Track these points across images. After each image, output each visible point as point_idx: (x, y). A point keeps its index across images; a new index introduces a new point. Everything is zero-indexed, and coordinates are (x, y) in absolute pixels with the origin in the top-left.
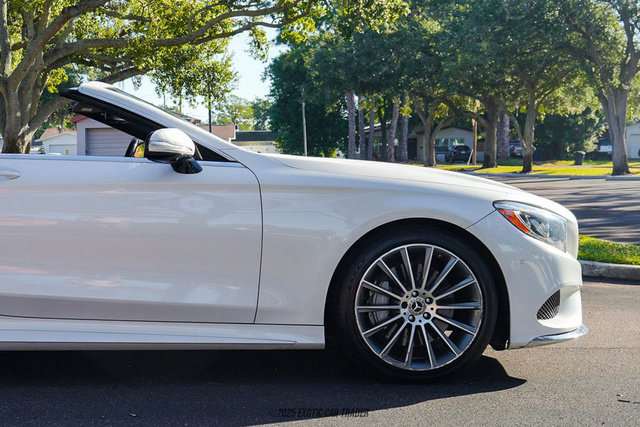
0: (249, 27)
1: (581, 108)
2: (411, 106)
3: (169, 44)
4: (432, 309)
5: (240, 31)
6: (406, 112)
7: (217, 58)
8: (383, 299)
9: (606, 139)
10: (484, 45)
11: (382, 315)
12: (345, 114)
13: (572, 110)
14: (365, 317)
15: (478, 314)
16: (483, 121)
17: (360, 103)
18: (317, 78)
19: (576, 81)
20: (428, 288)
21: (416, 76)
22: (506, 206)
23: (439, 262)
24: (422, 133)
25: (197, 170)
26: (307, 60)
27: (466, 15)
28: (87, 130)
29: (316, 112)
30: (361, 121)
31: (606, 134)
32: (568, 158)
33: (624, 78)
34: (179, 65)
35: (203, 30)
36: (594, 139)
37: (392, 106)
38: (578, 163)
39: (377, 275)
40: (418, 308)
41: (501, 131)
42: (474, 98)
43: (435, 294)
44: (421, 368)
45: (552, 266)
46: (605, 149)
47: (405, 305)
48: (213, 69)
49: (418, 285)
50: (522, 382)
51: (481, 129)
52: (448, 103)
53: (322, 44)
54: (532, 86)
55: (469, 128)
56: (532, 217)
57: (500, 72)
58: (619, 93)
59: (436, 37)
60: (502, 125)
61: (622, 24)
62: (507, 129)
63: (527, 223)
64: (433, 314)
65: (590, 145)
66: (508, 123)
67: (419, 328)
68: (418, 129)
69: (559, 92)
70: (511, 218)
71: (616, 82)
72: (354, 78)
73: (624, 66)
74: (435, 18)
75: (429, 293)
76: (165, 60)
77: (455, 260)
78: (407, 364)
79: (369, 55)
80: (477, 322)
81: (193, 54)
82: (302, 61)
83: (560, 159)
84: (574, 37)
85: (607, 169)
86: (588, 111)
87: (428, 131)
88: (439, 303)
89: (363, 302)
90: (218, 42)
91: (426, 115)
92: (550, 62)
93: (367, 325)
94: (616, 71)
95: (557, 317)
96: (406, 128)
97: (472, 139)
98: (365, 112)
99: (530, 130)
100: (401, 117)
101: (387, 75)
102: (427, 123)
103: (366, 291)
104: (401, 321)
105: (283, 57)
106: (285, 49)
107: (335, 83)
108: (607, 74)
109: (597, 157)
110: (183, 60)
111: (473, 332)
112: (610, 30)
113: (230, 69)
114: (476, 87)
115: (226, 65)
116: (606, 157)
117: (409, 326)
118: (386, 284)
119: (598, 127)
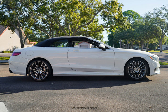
0: (106, 29)
1: (155, 42)
2: (130, 42)
3: (94, 32)
4: (139, 70)
5: (105, 30)
6: (129, 43)
7: (101, 34)
8: (132, 69)
9: (159, 47)
10: (141, 33)
11: (132, 71)
12: (119, 43)
13: (154, 43)
14: (129, 71)
15: (145, 71)
16: (140, 44)
17: (122, 41)
18: (115, 37)
19: (155, 38)
20: (138, 67)
21: (130, 37)
22: (149, 55)
23: (140, 63)
24: (131, 46)
25: (106, 50)
26: (114, 35)
27: (138, 28)
28: (80, 45)
29: (115, 43)
30: (122, 44)
31: (159, 46)
32: (153, 50)
33: (162, 38)
34: (95, 35)
35: (99, 30)
36: (157, 47)
37: (126, 42)
38: (155, 51)
39: (131, 65)
40: (137, 70)
41: (143, 46)
42: (139, 41)
43: (139, 68)
44: (137, 78)
45: (156, 64)
46: (159, 49)
47: (135, 69)
48: (101, 36)
49: (137, 66)
50: (151, 80)
51: (140, 45)
52: (135, 41)
53: (116, 32)
54: (148, 39)
55: (138, 45)
56: (153, 57)
57: (143, 37)
58: (161, 40)
59: (134, 31)
60: (143, 45)
61: (161, 30)
62: (144, 45)
63: (152, 58)
64: (139, 71)
65: (157, 48)
66: (144, 44)
67: (137, 73)
68: (131, 45)
69: (152, 40)
70: (150, 57)
71: (161, 38)
72: (121, 38)
73: (162, 36)
74: (133, 28)
75: (138, 68)
76: (94, 34)
77: (142, 63)
78: (135, 78)
79: (123, 34)
80: (145, 72)
81: (98, 34)
82: (113, 35)
83: (152, 50)
84: (154, 32)
85: (159, 51)
86: (156, 43)
87: (132, 46)
88: (140, 69)
89: (129, 69)
90: (101, 32)
91: (132, 43)
92: (151, 35)
93: (130, 72)
94: (161, 37)
95: (156, 71)
96: (129, 45)
97: (139, 47)
98: (122, 43)
99: (148, 46)
100: (128, 44)
101: (126, 37)
102: (132, 44)
103: (129, 67)
104: (135, 72)
105: (110, 34)
106: (110, 33)
107: (118, 38)
108: (159, 37)
109: (157, 50)
110: (96, 35)
111: (145, 73)
112: (160, 30)
113: (103, 36)
114: (140, 39)
115: (103, 35)
116: (159, 50)
117: (136, 72)
118: (132, 66)
119: (158, 45)
